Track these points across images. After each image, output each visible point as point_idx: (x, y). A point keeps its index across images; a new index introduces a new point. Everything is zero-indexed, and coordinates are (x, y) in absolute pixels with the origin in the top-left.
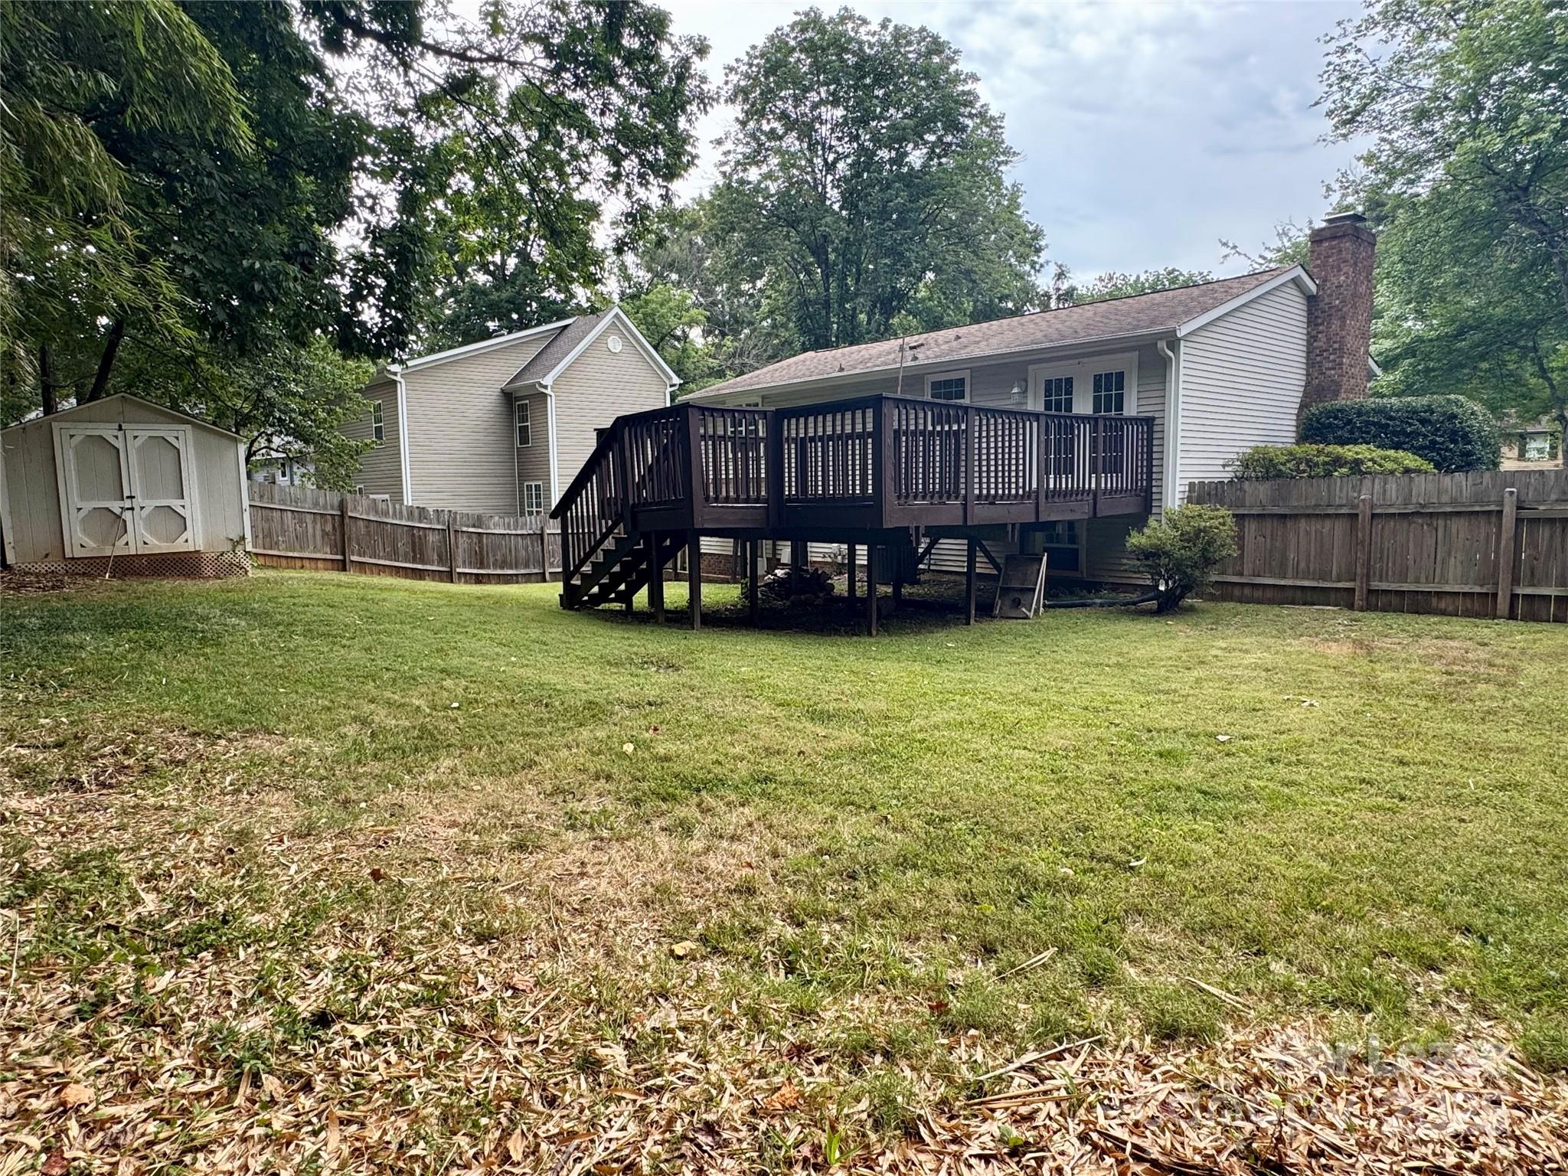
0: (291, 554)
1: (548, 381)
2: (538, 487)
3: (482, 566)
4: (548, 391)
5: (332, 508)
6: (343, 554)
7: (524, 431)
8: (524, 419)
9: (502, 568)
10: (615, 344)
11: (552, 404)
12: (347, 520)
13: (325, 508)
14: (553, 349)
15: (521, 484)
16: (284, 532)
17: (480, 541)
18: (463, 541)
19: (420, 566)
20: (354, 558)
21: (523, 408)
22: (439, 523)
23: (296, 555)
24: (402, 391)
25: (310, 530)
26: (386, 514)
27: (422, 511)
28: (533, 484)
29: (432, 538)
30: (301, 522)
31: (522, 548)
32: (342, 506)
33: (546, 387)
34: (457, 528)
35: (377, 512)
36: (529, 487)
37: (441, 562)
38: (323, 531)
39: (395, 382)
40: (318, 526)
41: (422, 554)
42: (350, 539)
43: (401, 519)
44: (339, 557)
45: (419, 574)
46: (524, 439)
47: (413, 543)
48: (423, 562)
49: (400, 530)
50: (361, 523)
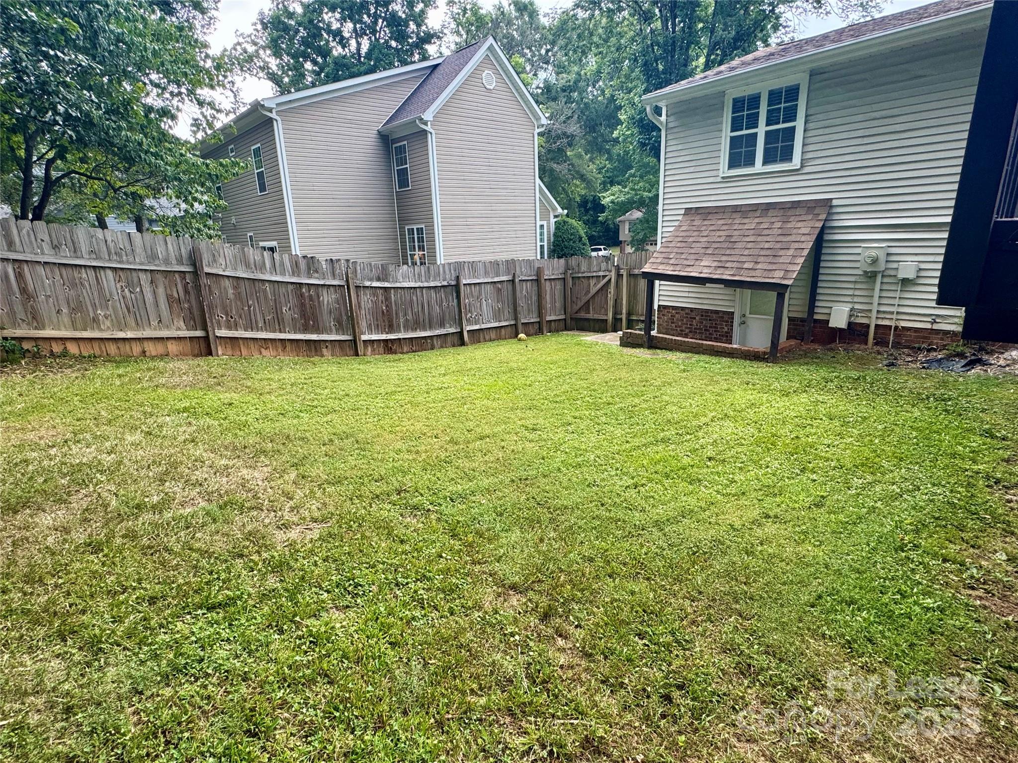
0: (121, 335)
1: (428, 116)
2: (420, 231)
3: (391, 329)
4: (428, 128)
5: (180, 261)
6: (205, 329)
7: (402, 174)
8: (403, 161)
9: (414, 330)
10: (489, 78)
11: (432, 142)
12: (204, 281)
13: (167, 261)
14: (427, 87)
15: (402, 229)
16: (105, 301)
17: (388, 299)
18: (366, 300)
19: (314, 337)
20: (223, 333)
21: (401, 150)
22: (334, 276)
23: (130, 335)
24: (279, 128)
25: (149, 296)
26: (262, 267)
27: (311, 261)
28: (415, 227)
29: (328, 299)
30: (130, 285)
31: (436, 304)
32: (194, 259)
33: (426, 123)
34: (358, 283)
35: (248, 266)
36: (411, 231)
37: (340, 329)
38: (169, 297)
39: (271, 120)
40: (161, 291)
41: (316, 320)
42: (210, 307)
43: (283, 273)
44: (199, 333)
45: (314, 347)
46: (403, 182)
47: (303, 305)
48: (318, 331)
49: (283, 290)
50: (227, 283)
